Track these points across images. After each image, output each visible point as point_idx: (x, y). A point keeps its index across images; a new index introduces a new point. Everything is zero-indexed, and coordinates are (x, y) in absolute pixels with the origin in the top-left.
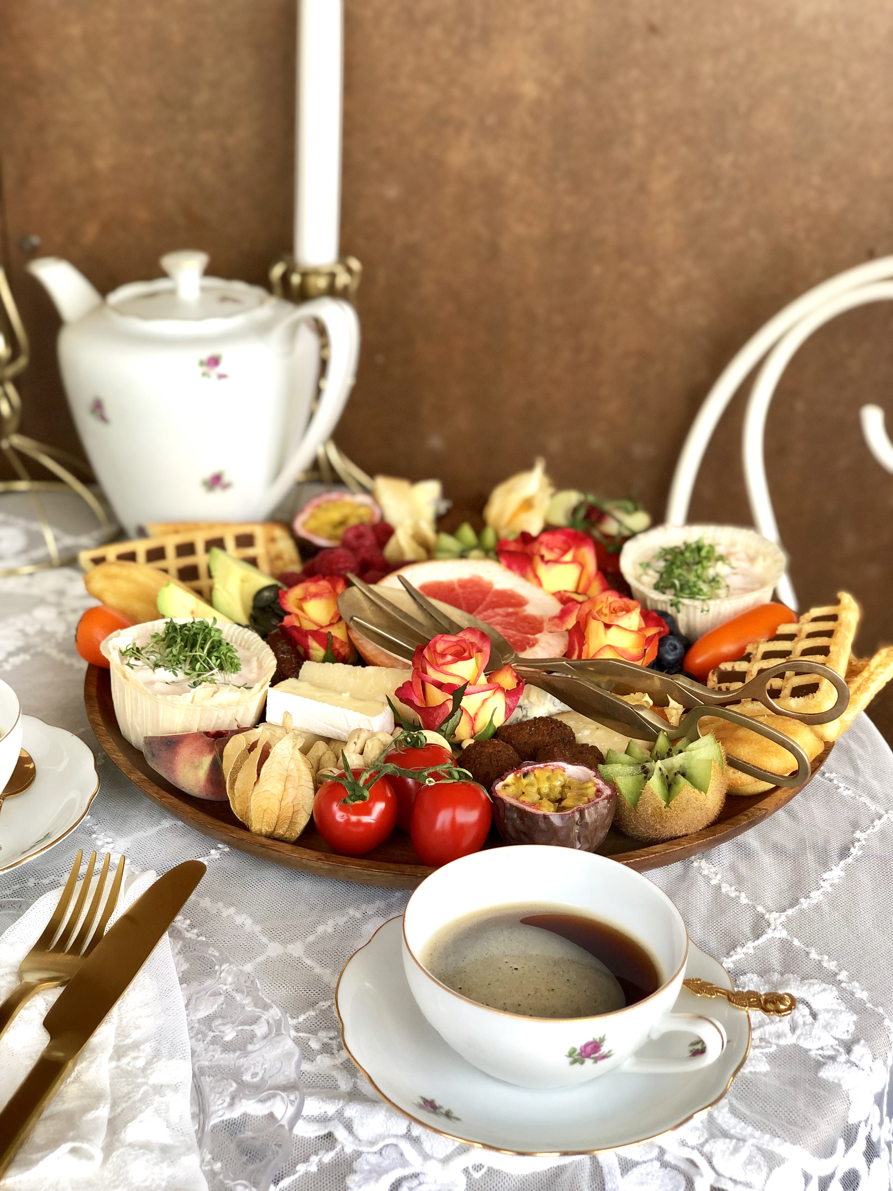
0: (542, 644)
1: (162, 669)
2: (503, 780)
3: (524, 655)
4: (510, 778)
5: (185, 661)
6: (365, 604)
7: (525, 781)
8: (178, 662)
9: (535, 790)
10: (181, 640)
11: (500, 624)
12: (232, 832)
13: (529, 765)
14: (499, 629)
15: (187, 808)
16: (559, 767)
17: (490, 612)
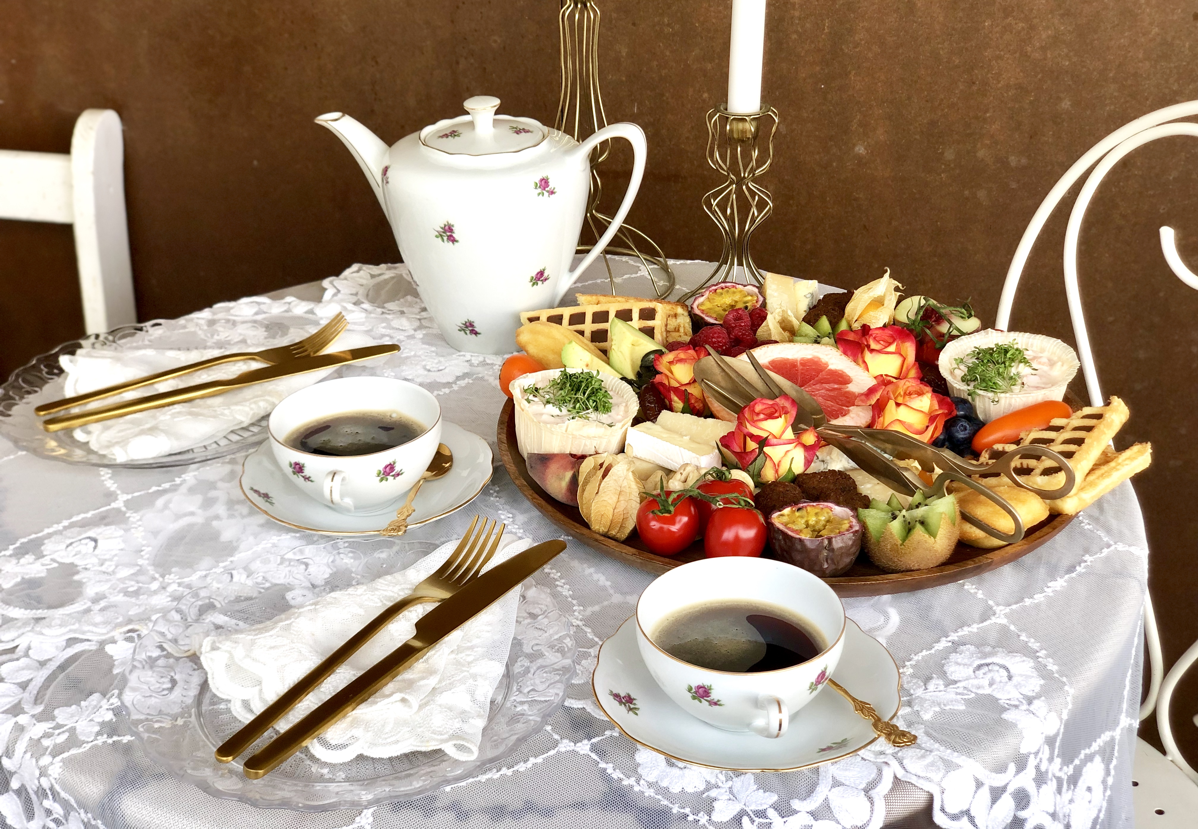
0: (852, 414)
1: (551, 405)
2: (780, 511)
3: (834, 422)
4: (787, 511)
5: (570, 401)
6: (717, 370)
7: (797, 514)
8: (564, 402)
9: (803, 521)
10: (570, 386)
11: (822, 397)
12: (577, 528)
13: (805, 502)
14: (820, 399)
15: (550, 508)
16: (827, 507)
17: (818, 386)
